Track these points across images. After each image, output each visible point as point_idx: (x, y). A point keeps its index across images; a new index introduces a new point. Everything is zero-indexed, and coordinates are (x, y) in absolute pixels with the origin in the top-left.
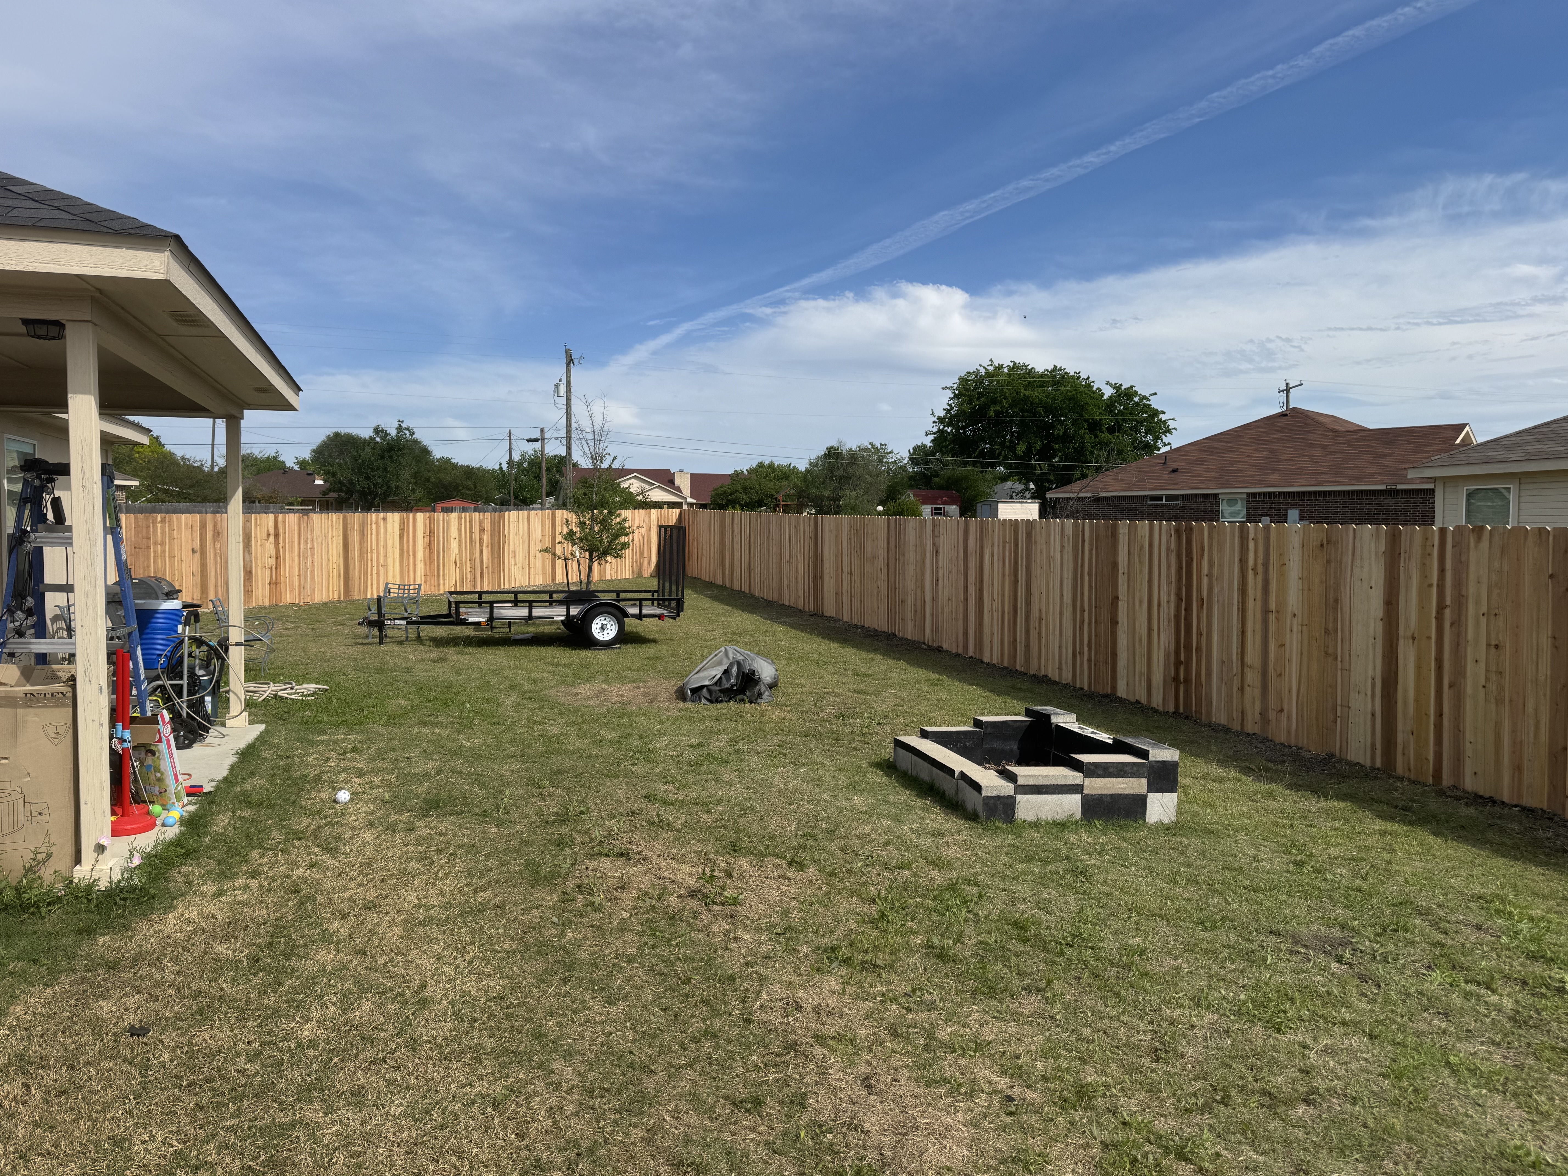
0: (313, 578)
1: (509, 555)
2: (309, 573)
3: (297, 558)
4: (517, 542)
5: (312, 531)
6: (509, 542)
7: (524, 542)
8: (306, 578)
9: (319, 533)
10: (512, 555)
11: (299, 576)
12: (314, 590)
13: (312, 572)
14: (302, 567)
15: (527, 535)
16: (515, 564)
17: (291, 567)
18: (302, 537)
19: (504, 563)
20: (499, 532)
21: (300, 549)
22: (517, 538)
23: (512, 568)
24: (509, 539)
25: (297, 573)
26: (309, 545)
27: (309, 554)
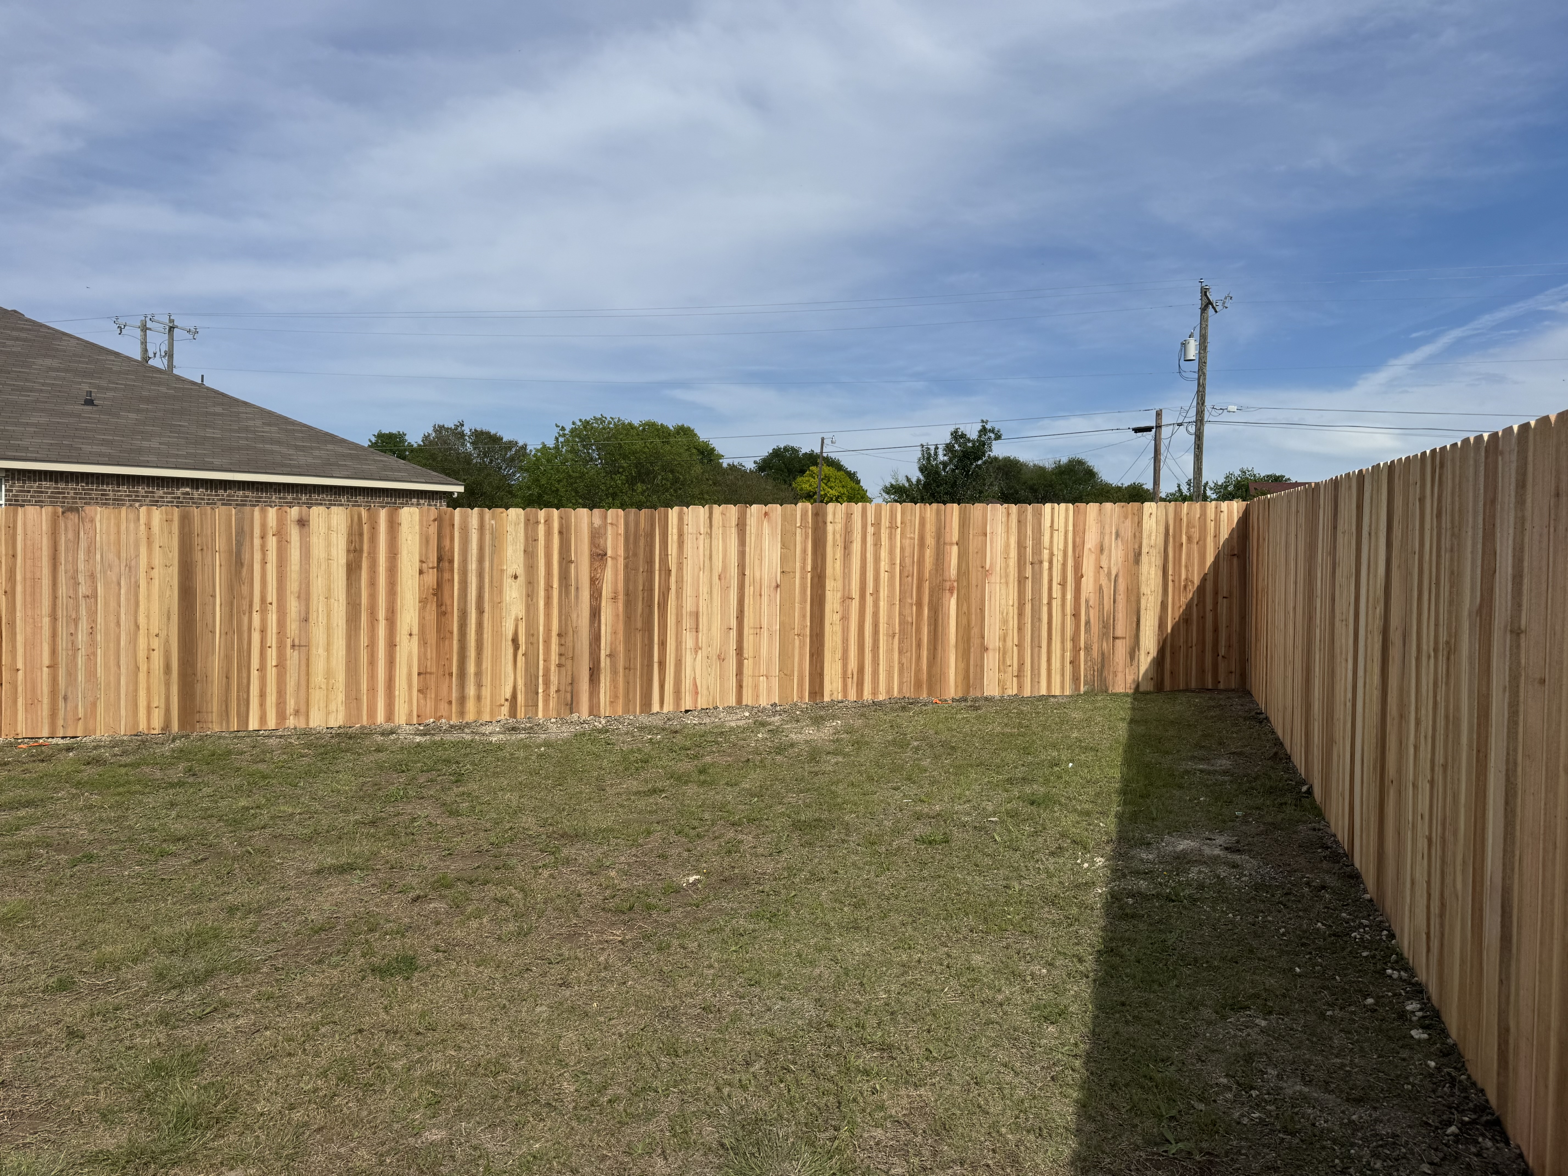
0: (91, 673)
1: (679, 622)
2: (80, 661)
3: (46, 621)
4: (704, 589)
5: (90, 551)
6: (679, 589)
7: (726, 589)
8: (71, 675)
9: (111, 556)
10: (687, 623)
11: (53, 667)
12: (94, 704)
13: (91, 657)
14: (62, 643)
15: (734, 571)
16: (697, 648)
17: (31, 644)
18: (62, 568)
19: (663, 644)
20: (650, 562)
21: (55, 598)
22: (703, 578)
23: (688, 659)
24: (680, 581)
25: (46, 661)
26: (83, 590)
27: (83, 612)
